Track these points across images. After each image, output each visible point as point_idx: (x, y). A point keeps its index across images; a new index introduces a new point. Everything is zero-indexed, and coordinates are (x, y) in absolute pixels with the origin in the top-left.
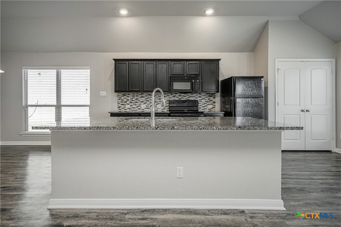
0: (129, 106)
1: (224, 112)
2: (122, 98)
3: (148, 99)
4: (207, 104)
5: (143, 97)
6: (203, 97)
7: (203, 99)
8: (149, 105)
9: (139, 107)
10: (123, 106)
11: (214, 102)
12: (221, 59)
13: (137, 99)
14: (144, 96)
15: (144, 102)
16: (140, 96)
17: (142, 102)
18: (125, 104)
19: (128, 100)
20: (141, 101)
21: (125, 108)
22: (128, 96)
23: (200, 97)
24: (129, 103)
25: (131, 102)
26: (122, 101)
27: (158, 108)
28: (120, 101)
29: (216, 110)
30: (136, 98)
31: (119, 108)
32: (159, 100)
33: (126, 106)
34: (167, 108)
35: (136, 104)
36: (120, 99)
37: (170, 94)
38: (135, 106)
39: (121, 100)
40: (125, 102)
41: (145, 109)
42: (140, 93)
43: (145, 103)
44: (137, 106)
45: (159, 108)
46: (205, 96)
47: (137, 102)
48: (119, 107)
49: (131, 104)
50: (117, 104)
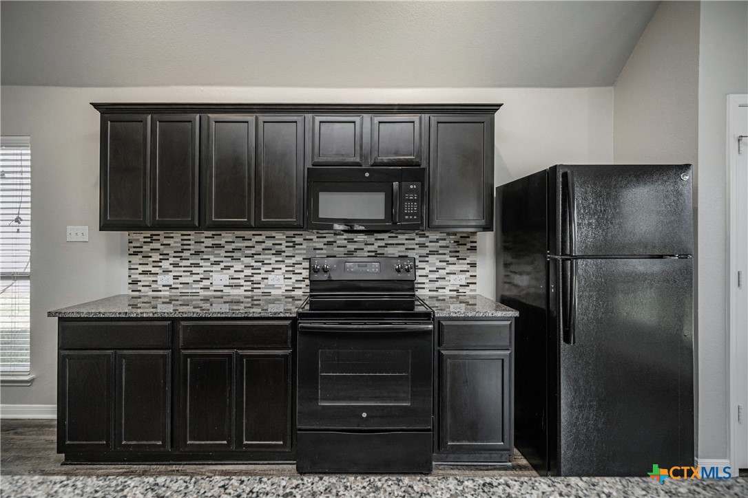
0: (168, 280)
1: (517, 314)
2: (146, 248)
3: (236, 255)
4: (447, 270)
5: (219, 246)
6: (433, 246)
7: (432, 253)
8: (241, 275)
9: (206, 283)
10: (146, 279)
11: (473, 265)
12: (500, 105)
13: (197, 253)
14: (222, 242)
15: (222, 265)
16: (209, 242)
17: (217, 263)
18: (154, 270)
19: (165, 257)
20: (213, 259)
21: (154, 286)
22: (165, 242)
23: (422, 246)
24: (171, 268)
25: (176, 265)
26: (145, 260)
27: (273, 287)
28: (137, 259)
30: (194, 248)
31: (135, 287)
32: (274, 258)
33: (159, 278)
34: (303, 285)
35: (195, 270)
36: (135, 253)
37: (314, 237)
38: (190, 280)
39: (140, 256)
40: (156, 264)
41: (226, 290)
42: (210, 233)
43: (227, 268)
44: (197, 278)
45: (277, 283)
46: (442, 243)
47: (197, 265)
48: (135, 282)
49: (177, 271)
50: (127, 272)
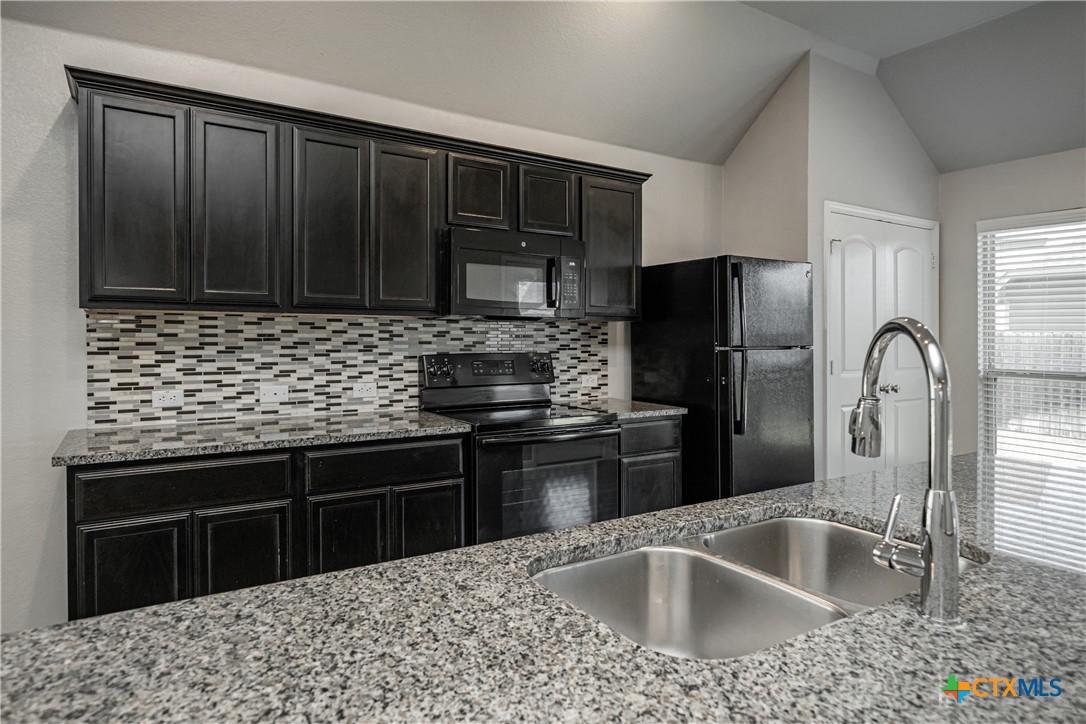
0: (175, 396)
1: (684, 411)
2: (125, 342)
3: (300, 352)
4: (579, 369)
5: (271, 338)
6: (564, 339)
7: (564, 347)
8: (309, 385)
9: (248, 400)
10: (127, 399)
11: (604, 362)
13: (230, 350)
14: (276, 331)
15: (276, 370)
16: (252, 331)
17: (267, 366)
18: (143, 382)
19: (168, 357)
20: (259, 359)
21: (144, 410)
22: (166, 331)
23: (552, 338)
24: (179, 376)
25: (188, 371)
26: (125, 364)
27: (360, 401)
28: (104, 362)
29: (610, 395)
30: (224, 341)
31: (102, 414)
32: (362, 357)
33: (155, 395)
34: (404, 396)
35: (226, 379)
36: (103, 351)
37: (419, 325)
38: (217, 396)
39: (113, 356)
40: (148, 370)
41: (284, 410)
42: (253, 316)
43: (285, 374)
44: (231, 392)
45: (366, 396)
46: (573, 335)
47: (231, 371)
48: (103, 405)
49: (192, 383)
50: (84, 388)
